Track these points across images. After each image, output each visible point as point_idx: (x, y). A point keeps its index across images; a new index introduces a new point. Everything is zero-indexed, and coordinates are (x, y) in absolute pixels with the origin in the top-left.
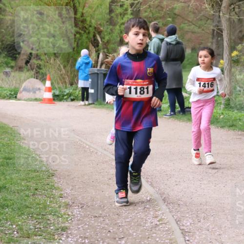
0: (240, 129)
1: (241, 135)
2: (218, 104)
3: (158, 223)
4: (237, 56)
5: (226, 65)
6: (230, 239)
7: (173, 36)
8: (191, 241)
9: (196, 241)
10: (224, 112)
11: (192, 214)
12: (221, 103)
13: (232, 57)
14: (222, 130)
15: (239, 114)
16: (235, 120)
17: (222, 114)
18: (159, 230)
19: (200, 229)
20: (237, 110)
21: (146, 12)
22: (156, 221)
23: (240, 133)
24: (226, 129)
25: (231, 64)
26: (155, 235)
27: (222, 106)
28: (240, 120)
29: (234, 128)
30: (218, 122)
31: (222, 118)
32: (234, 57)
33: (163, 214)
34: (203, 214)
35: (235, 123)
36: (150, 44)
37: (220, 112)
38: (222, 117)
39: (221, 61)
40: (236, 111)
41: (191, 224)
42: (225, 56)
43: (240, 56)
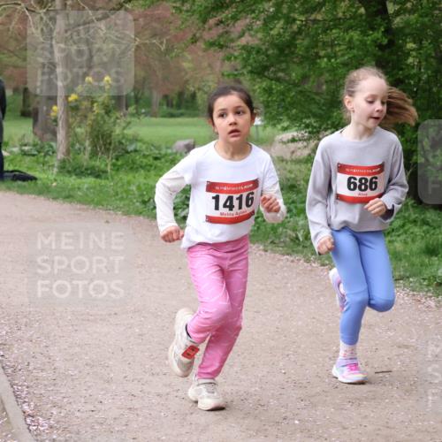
0: (79, 202)
1: (80, 209)
2: (49, 166)
4: (76, 100)
5: (60, 113)
6: (60, 351)
8: (7, 356)
9: (13, 356)
10: (58, 178)
11: (8, 320)
12: (53, 166)
13: (68, 102)
14: (54, 202)
15: (79, 181)
16: (73, 189)
17: (55, 180)
19: (20, 340)
20: (76, 175)
23: (78, 206)
24: (60, 201)
25: (67, 112)
27: (55, 170)
28: (79, 188)
29: (70, 199)
30: (49, 192)
31: (55, 186)
32: (71, 102)
34: (25, 320)
35: (71, 193)
37: (52, 177)
38: (54, 184)
39: (55, 108)
40: (74, 177)
41: (7, 333)
42: (60, 101)
43: (80, 101)
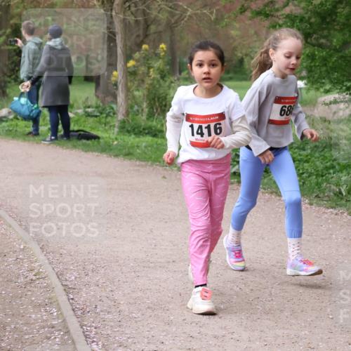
0: (138, 159)
1: (139, 166)
2: (111, 126)
3: (34, 278)
4: (134, 66)
5: (120, 78)
6: (124, 296)
7: (58, 39)
8: (76, 299)
9: (82, 299)
10: (118, 137)
11: (77, 266)
12: (114, 126)
13: (127, 68)
14: (116, 159)
15: (137, 140)
16: (132, 147)
17: (116, 139)
18: (35, 287)
19: (87, 284)
20: (135, 134)
21: (18, 7)
22: (31, 276)
23: (138, 163)
24: (121, 158)
25: (126, 76)
26: (29, 293)
27: (116, 130)
28: (138, 146)
29: (129, 157)
30: (111, 150)
31: (116, 145)
32: (129, 68)
33: (41, 266)
34: (92, 266)
35: (131, 151)
36: (23, 50)
37: (113, 136)
38: (116, 143)
39: (115, 73)
40: (133, 136)
41: (76, 278)
42: (120, 65)
43: (137, 67)
